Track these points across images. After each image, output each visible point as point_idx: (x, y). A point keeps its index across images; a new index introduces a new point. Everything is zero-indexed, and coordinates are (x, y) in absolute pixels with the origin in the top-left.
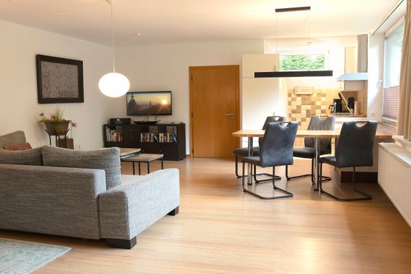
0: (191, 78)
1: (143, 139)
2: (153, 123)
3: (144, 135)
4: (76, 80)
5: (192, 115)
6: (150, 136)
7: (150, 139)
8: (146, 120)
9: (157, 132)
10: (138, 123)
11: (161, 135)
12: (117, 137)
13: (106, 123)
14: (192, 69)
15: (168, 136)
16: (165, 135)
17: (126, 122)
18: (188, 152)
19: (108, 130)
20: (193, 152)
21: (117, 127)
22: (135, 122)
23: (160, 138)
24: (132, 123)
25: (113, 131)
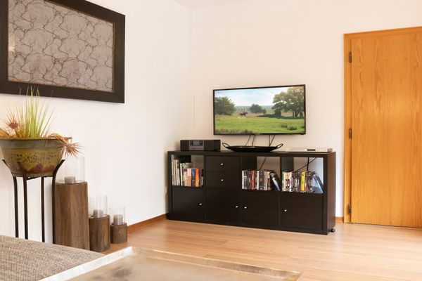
0: (349, 58)
1: (247, 184)
2: (268, 151)
3: (249, 176)
4: (107, 52)
5: (349, 134)
6: (262, 176)
7: (261, 184)
8: (249, 144)
9: (277, 169)
10: (235, 149)
11: (287, 176)
12: (193, 178)
13: (172, 149)
14: (349, 39)
15: (303, 178)
16: (297, 176)
17: (211, 147)
18: (338, 212)
19: (175, 162)
20: (349, 211)
21: (193, 157)
22: (229, 148)
23: (284, 182)
24: (223, 148)
25: (185, 165)
